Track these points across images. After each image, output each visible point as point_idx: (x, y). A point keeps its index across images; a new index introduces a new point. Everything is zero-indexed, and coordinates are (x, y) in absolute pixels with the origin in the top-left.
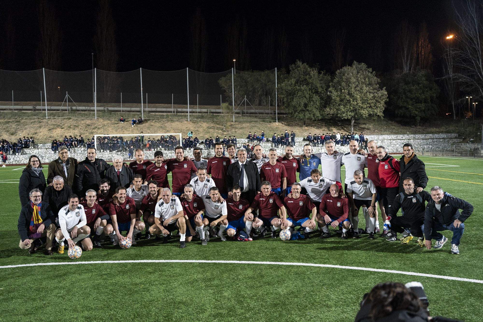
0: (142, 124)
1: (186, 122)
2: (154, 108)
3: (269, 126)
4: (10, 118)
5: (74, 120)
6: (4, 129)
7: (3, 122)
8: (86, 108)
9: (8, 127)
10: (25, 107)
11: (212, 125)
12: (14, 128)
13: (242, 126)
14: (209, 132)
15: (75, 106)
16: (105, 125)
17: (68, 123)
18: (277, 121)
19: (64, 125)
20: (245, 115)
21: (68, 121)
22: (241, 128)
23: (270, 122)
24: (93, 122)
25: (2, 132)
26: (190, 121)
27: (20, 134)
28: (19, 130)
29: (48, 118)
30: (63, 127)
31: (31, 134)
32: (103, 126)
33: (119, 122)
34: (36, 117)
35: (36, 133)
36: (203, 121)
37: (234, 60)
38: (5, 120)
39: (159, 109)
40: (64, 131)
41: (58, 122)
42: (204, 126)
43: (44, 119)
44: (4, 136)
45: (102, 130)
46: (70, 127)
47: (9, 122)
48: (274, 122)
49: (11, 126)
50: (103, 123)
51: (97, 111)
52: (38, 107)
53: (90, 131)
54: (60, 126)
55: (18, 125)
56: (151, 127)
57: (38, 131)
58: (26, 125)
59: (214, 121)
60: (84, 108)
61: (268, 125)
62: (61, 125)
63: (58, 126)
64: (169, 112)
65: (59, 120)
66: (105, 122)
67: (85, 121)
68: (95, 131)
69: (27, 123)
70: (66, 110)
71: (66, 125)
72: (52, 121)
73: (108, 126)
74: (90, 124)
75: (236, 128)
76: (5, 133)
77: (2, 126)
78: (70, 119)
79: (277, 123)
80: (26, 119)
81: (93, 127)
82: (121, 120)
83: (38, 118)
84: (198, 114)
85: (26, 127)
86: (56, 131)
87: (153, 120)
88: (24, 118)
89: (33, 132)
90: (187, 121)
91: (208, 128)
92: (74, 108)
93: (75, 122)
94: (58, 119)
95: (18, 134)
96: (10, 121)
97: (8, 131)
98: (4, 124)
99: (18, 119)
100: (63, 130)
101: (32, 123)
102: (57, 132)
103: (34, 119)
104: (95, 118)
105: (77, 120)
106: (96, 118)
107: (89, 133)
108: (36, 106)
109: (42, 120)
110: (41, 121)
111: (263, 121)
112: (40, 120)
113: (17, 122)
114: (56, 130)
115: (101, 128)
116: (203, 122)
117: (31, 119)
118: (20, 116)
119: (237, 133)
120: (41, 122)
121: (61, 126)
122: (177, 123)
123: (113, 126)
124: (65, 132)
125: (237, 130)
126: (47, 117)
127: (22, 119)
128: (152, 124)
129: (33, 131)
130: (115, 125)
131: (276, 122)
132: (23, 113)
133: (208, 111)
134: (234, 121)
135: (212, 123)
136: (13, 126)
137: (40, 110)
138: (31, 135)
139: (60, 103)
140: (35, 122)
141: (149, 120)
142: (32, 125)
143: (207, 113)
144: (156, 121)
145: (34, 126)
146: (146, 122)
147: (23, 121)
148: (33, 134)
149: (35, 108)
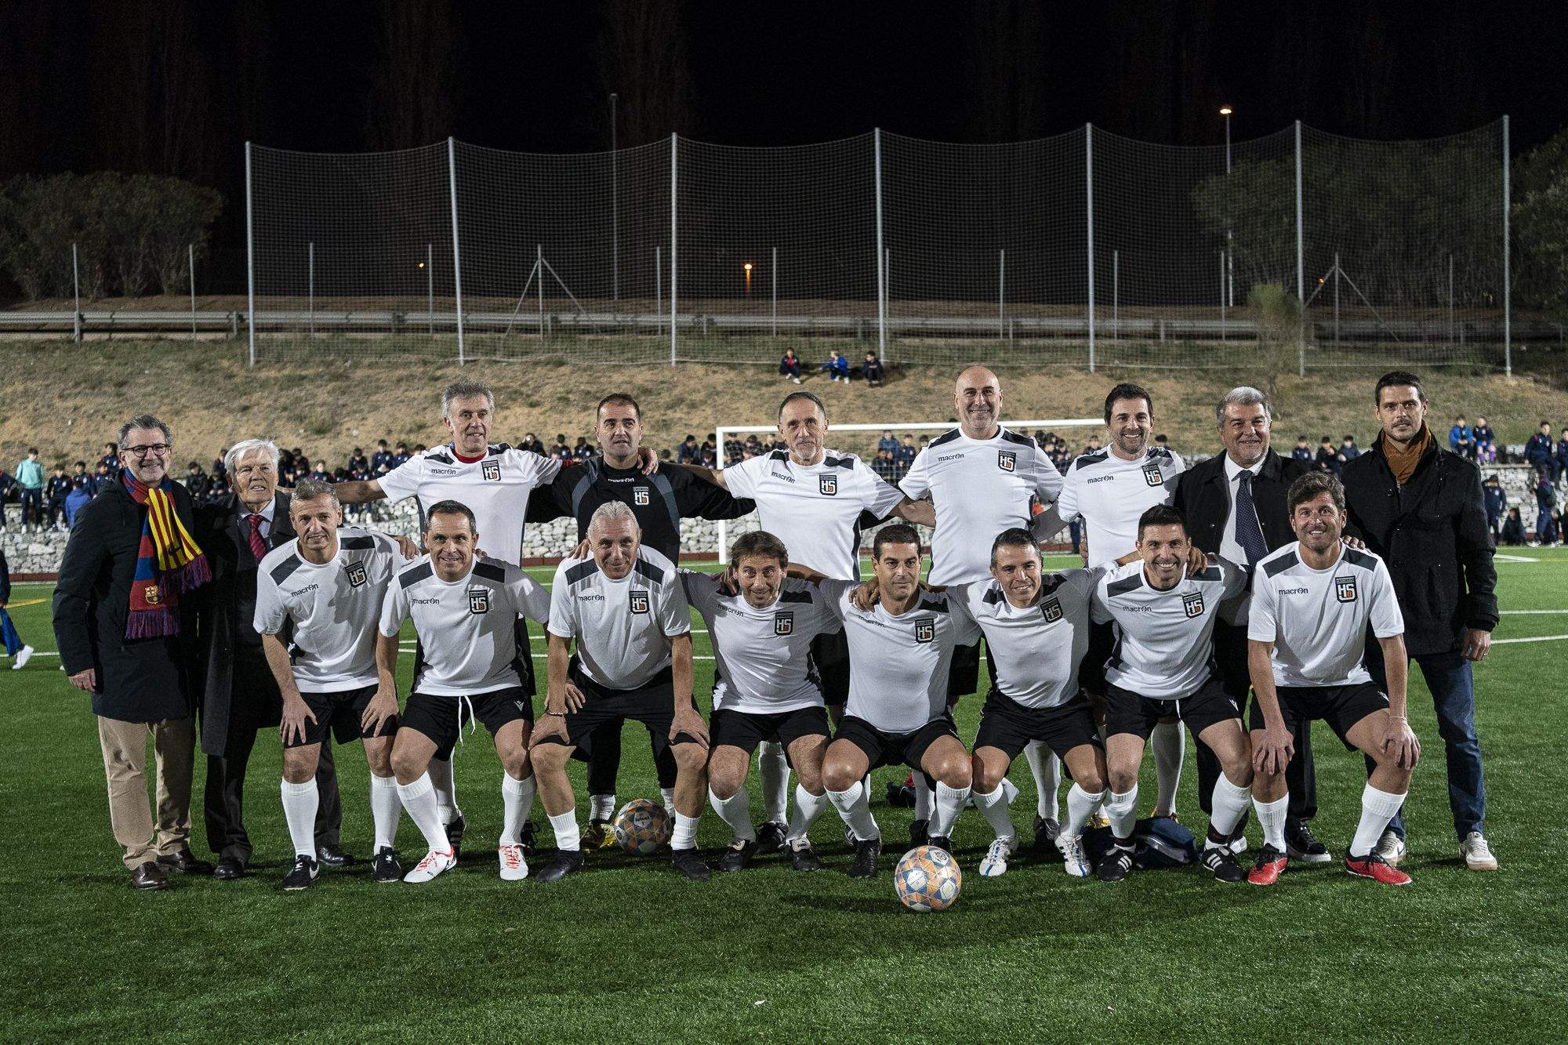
0: (880, 385)
1: (1079, 376)
2: (915, 314)
3: (1473, 390)
4: (305, 363)
5: (577, 369)
6: (285, 409)
7: (276, 379)
8: (619, 317)
9: (298, 400)
10: (359, 317)
11: (1202, 388)
12: (323, 404)
13: (1346, 394)
14: (1199, 420)
15: (569, 309)
16: (719, 388)
17: (554, 382)
18: (1509, 368)
19: (537, 389)
20: (1337, 343)
21: (553, 374)
22: (1345, 402)
23: (1476, 374)
24: (661, 378)
25: (277, 423)
26: (1098, 369)
27: (355, 433)
28: (348, 414)
29: (466, 362)
30: (535, 398)
31: (401, 432)
32: (709, 396)
33: (777, 376)
34: (413, 358)
35: (421, 427)
36: (1158, 371)
37: (1225, 111)
38: (286, 372)
39: (935, 322)
40: (542, 419)
41: (513, 379)
42: (1167, 392)
43: (448, 365)
44: (286, 440)
45: (709, 411)
46: (564, 400)
47: (303, 378)
48: (1494, 372)
49: (314, 396)
50: (706, 380)
51: (681, 331)
52: (413, 318)
53: (657, 415)
54: (522, 394)
55: (343, 393)
56: (924, 398)
57: (428, 417)
58: (378, 389)
59: (1206, 371)
60: (607, 319)
61: (1473, 386)
62: (524, 389)
63: (514, 395)
64: (985, 334)
65: (512, 372)
66: (717, 376)
67: (627, 372)
68: (678, 415)
69: (380, 384)
70: (533, 329)
71: (547, 390)
72: (483, 374)
73: (734, 394)
74: (649, 385)
75: (1319, 402)
76: (290, 426)
77: (273, 397)
78: (561, 363)
79: (1510, 382)
80: (370, 366)
81: (665, 398)
82: (786, 368)
83: (425, 363)
84: (1115, 342)
85: (374, 398)
86: (506, 418)
87: (928, 367)
88: (366, 361)
89: (408, 420)
90: (1084, 369)
91: (1186, 400)
92: (566, 318)
93: (585, 378)
94: (509, 364)
95: (344, 432)
96: (304, 373)
97: (301, 419)
98: (282, 389)
99: (340, 366)
100: (536, 411)
101: (400, 380)
102: (511, 420)
103: (407, 365)
104: (668, 356)
105: (591, 368)
106: (674, 359)
107: (652, 427)
108: (405, 312)
109: (440, 368)
110: (439, 373)
111: (1439, 369)
112: (430, 369)
113: (336, 377)
114: (507, 412)
115: (703, 402)
116: (1155, 376)
117: (394, 366)
118: (344, 354)
119: (1333, 423)
120: (437, 379)
121: (529, 396)
122: (1038, 380)
123: (754, 393)
124: (545, 424)
125: (1326, 411)
126: (461, 358)
127: (356, 366)
128: (929, 384)
129: (406, 417)
130: (764, 390)
131: (1504, 372)
132: (353, 341)
133: (1157, 327)
134: (1302, 371)
135: (1200, 378)
136: (322, 396)
137: (426, 329)
138: (403, 437)
139: (509, 300)
140: (412, 377)
141: (909, 366)
142: (399, 393)
143: (1155, 336)
144: (941, 374)
145: (411, 394)
146: (897, 376)
147: (359, 374)
148: (411, 431)
149: (401, 320)
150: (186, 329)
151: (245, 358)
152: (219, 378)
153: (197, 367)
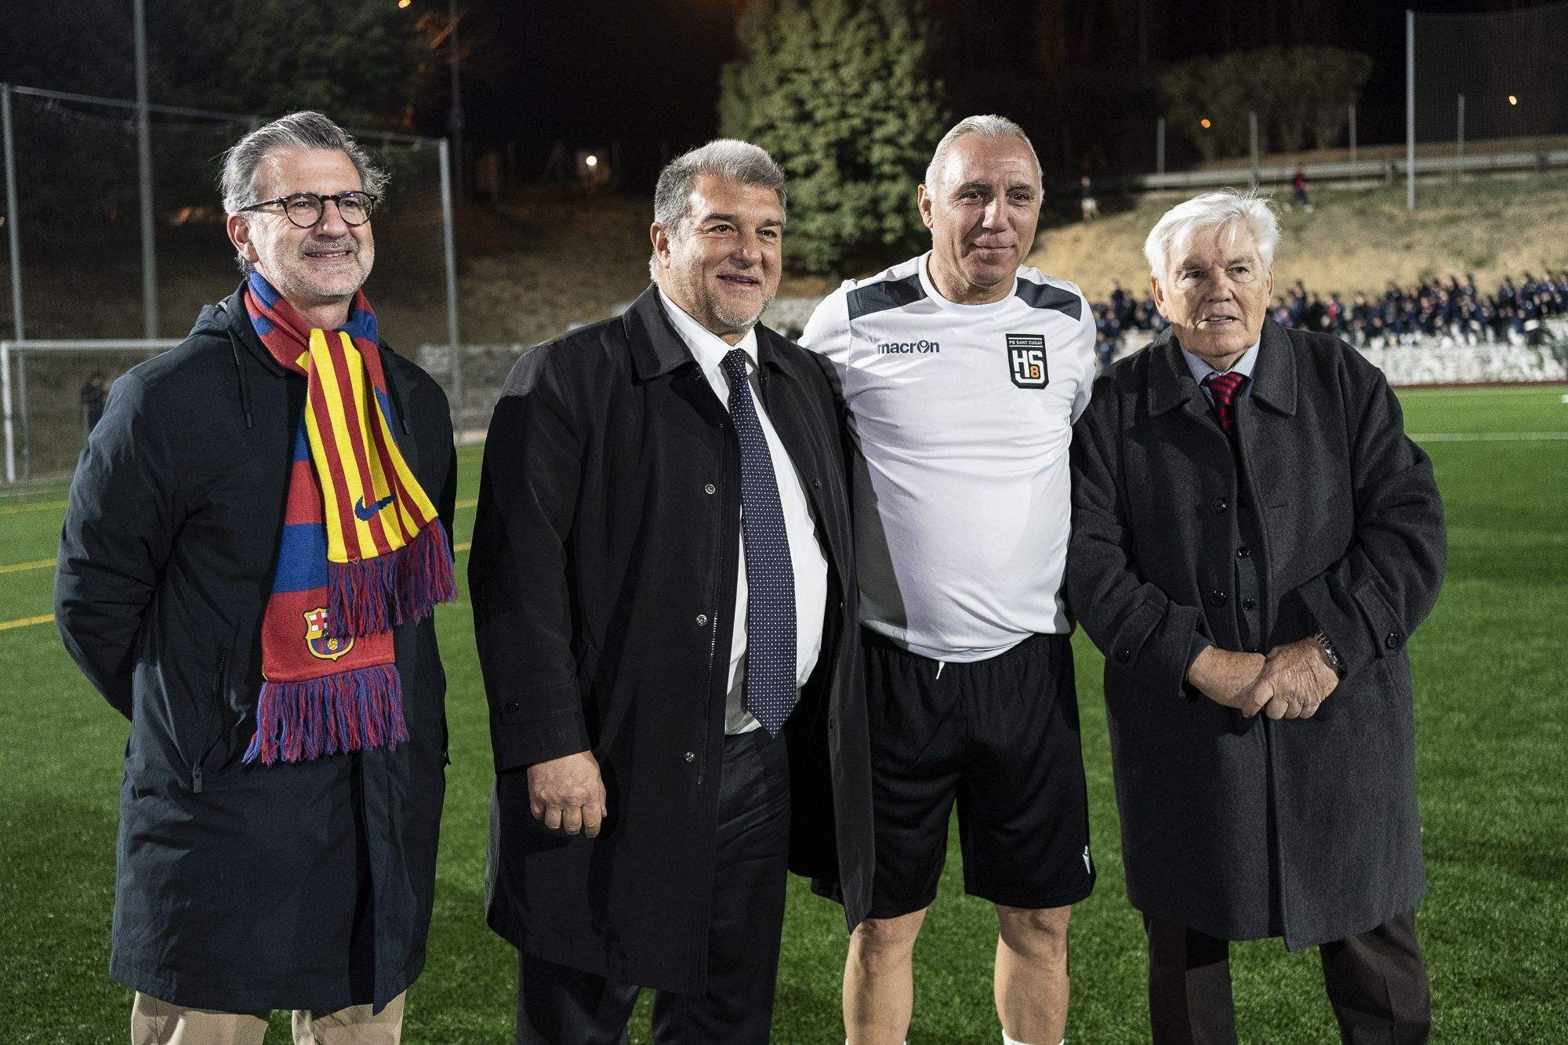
101: (1551, 216)
103: (1556, 201)
108: (1547, 152)
117: (1542, 203)
118: (1495, 194)
127: (1508, 204)
132: (1504, 182)
136: (1478, 233)
142: (1551, 227)
147: (1513, 211)
149: (1542, 159)
150: (1345, 178)
151: (1404, 202)
152: (1383, 221)
153: (1361, 212)
